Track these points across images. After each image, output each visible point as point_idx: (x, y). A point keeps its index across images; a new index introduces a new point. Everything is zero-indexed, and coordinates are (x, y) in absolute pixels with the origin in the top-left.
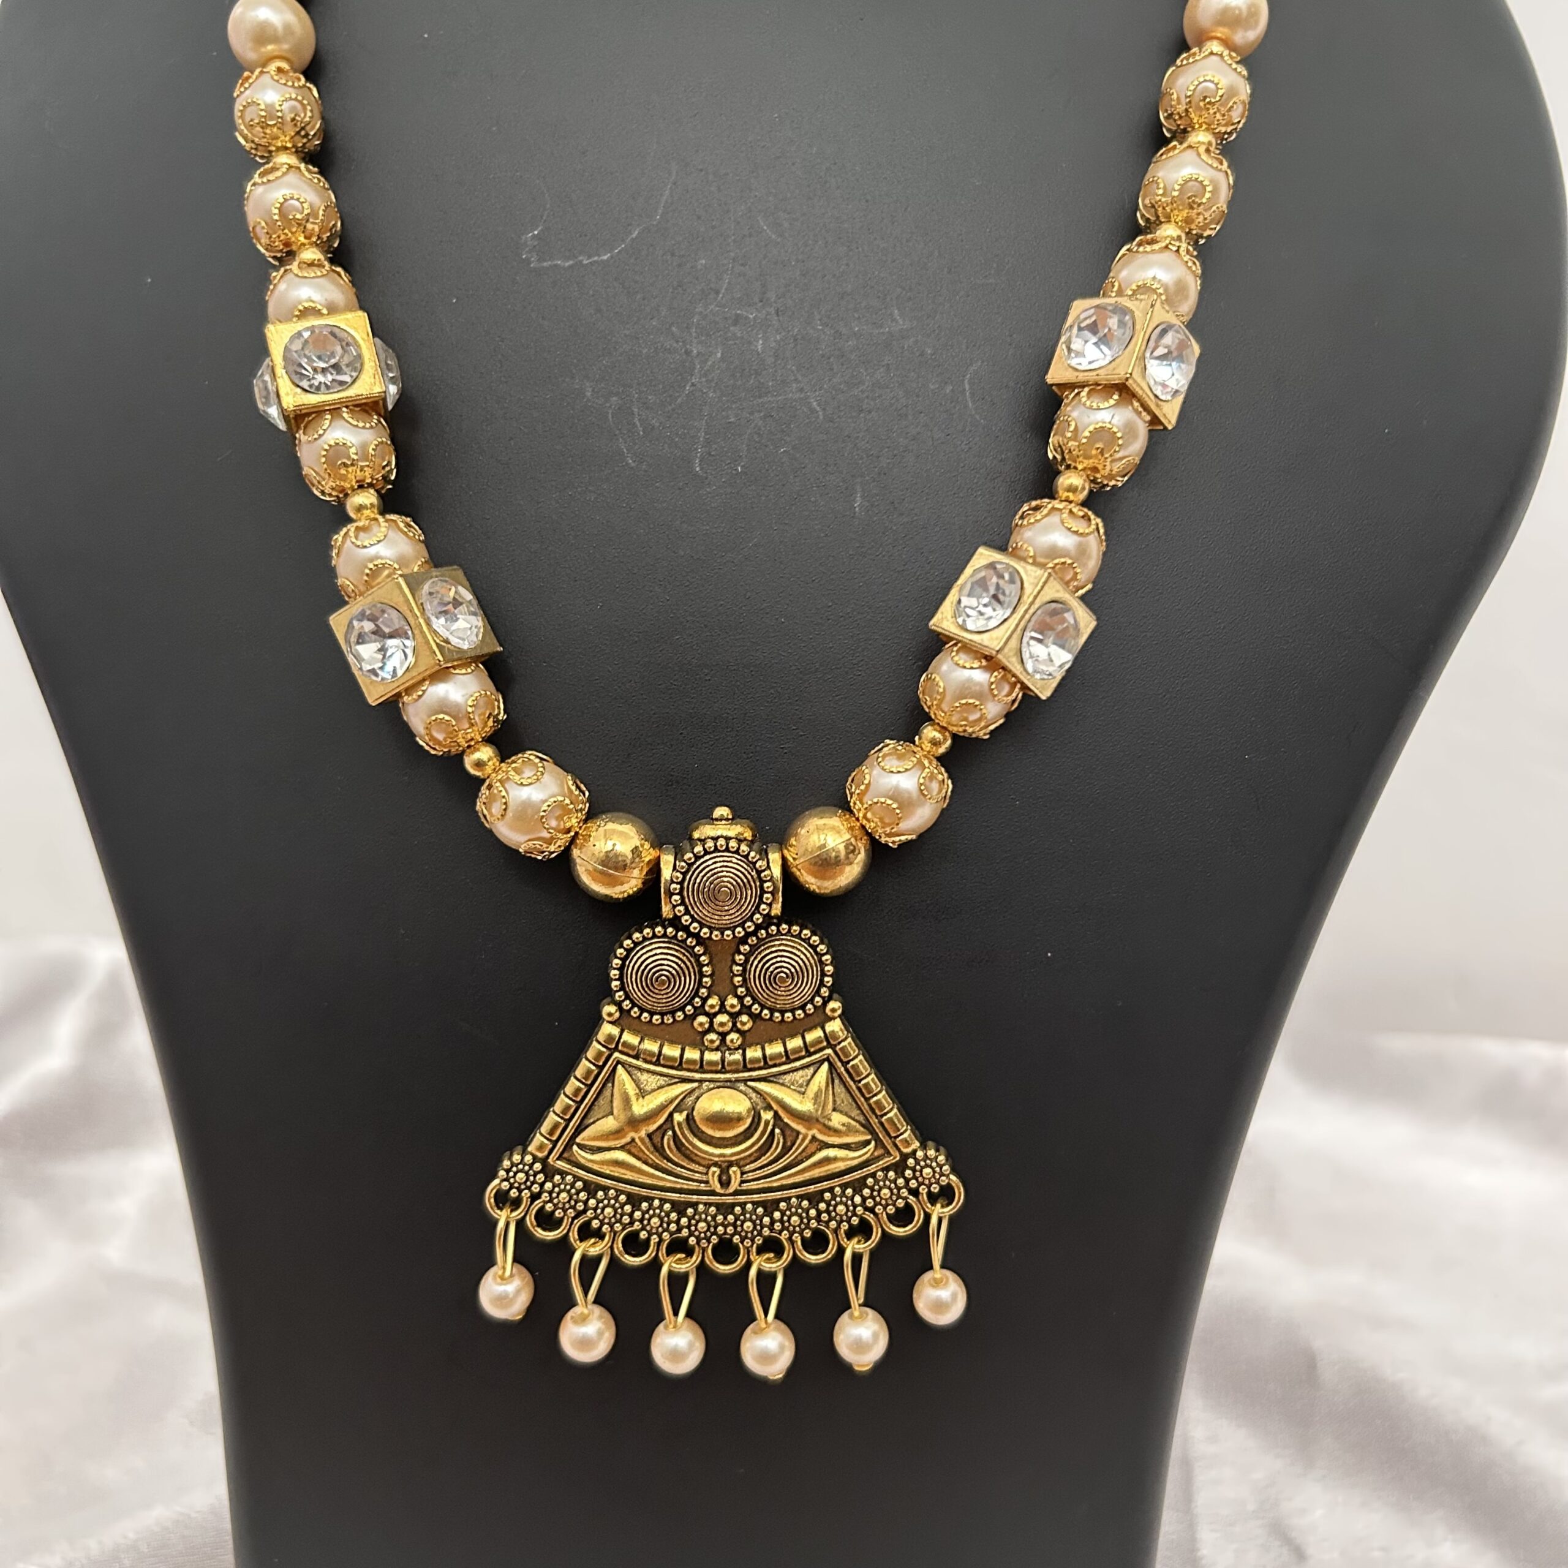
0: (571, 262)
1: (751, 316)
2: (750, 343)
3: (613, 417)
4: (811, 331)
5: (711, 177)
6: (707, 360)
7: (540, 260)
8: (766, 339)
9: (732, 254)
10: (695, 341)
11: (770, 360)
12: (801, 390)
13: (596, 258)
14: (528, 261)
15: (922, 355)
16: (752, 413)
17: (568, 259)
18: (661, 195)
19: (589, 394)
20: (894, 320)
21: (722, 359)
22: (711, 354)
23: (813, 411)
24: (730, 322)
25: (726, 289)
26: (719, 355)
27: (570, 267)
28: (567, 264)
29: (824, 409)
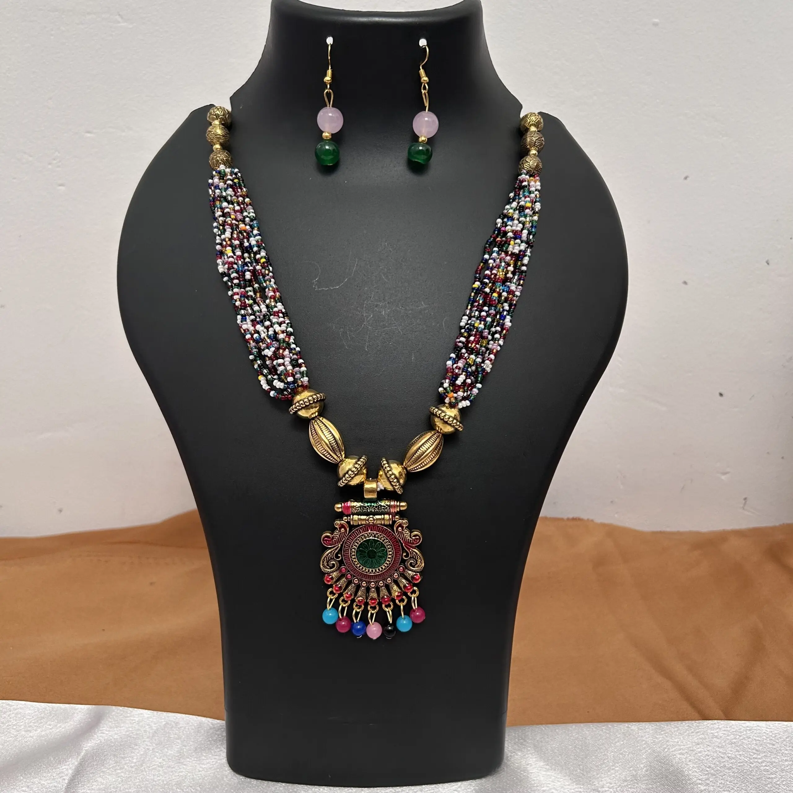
0: (327, 289)
1: (381, 305)
2: (380, 312)
3: (341, 334)
4: (398, 309)
5: (368, 263)
6: (368, 318)
7: (319, 288)
8: (385, 311)
9: (375, 286)
10: (365, 312)
11: (386, 317)
12: (396, 326)
13: (335, 287)
14: (315, 288)
15: (430, 315)
16: (382, 333)
17: (326, 288)
18: (353, 268)
19: (334, 328)
20: (422, 305)
21: (372, 317)
22: (370, 316)
23: (399, 332)
24: (374, 306)
25: (373, 297)
26: (372, 316)
27: (327, 290)
28: (326, 289)
29: (402, 331)
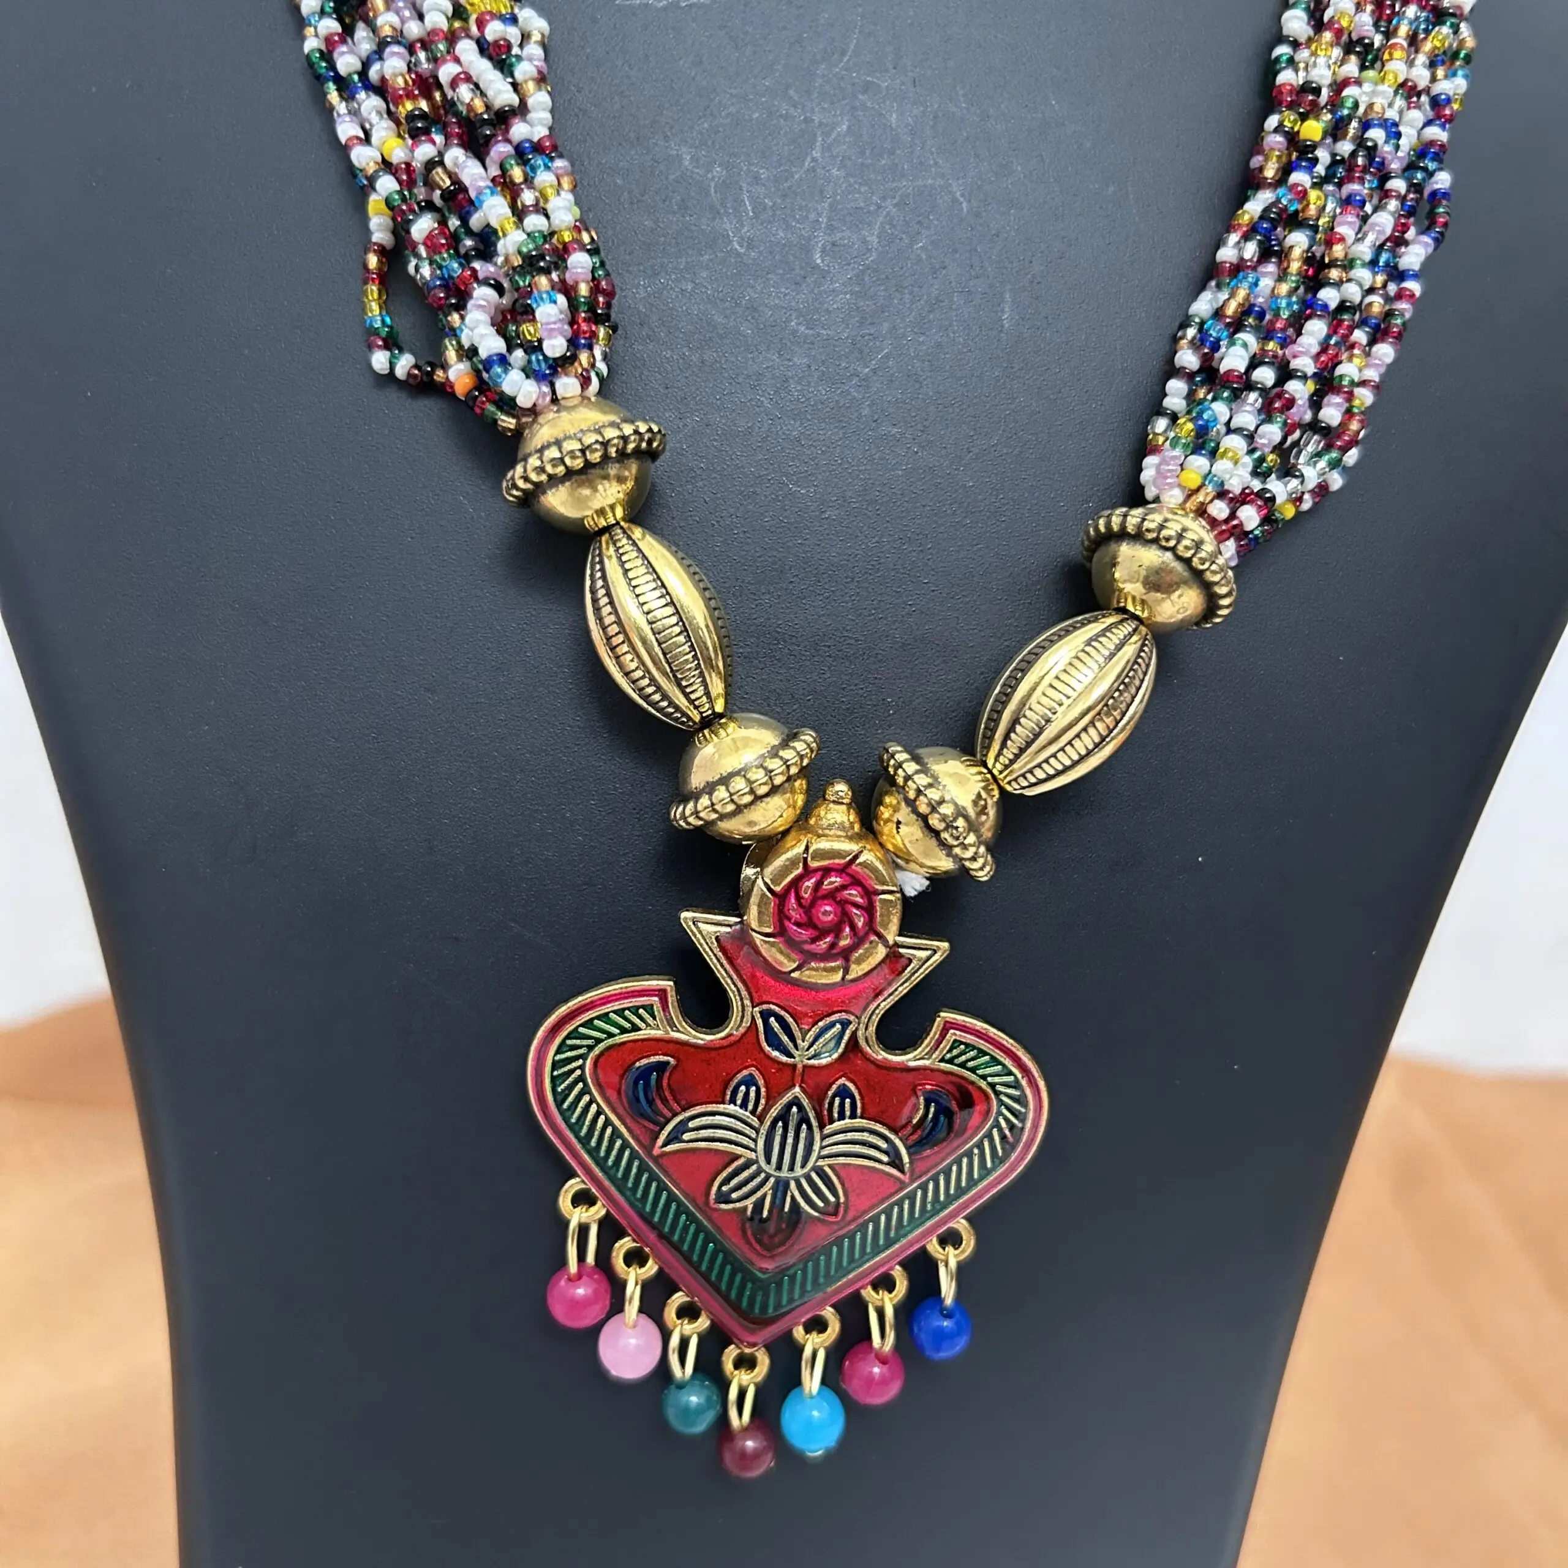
1: (883, 85)
2: (882, 116)
3: (716, 192)
4: (954, 109)
6: (831, 132)
8: (901, 113)
9: (860, 10)
10: (816, 108)
11: (906, 138)
12: (943, 176)
16: (884, 199)
19: (686, 162)
21: (849, 132)
22: (837, 125)
23: (955, 201)
24: (858, 89)
25: (853, 50)
26: (845, 127)
28: (660, 4)
29: (969, 201)
